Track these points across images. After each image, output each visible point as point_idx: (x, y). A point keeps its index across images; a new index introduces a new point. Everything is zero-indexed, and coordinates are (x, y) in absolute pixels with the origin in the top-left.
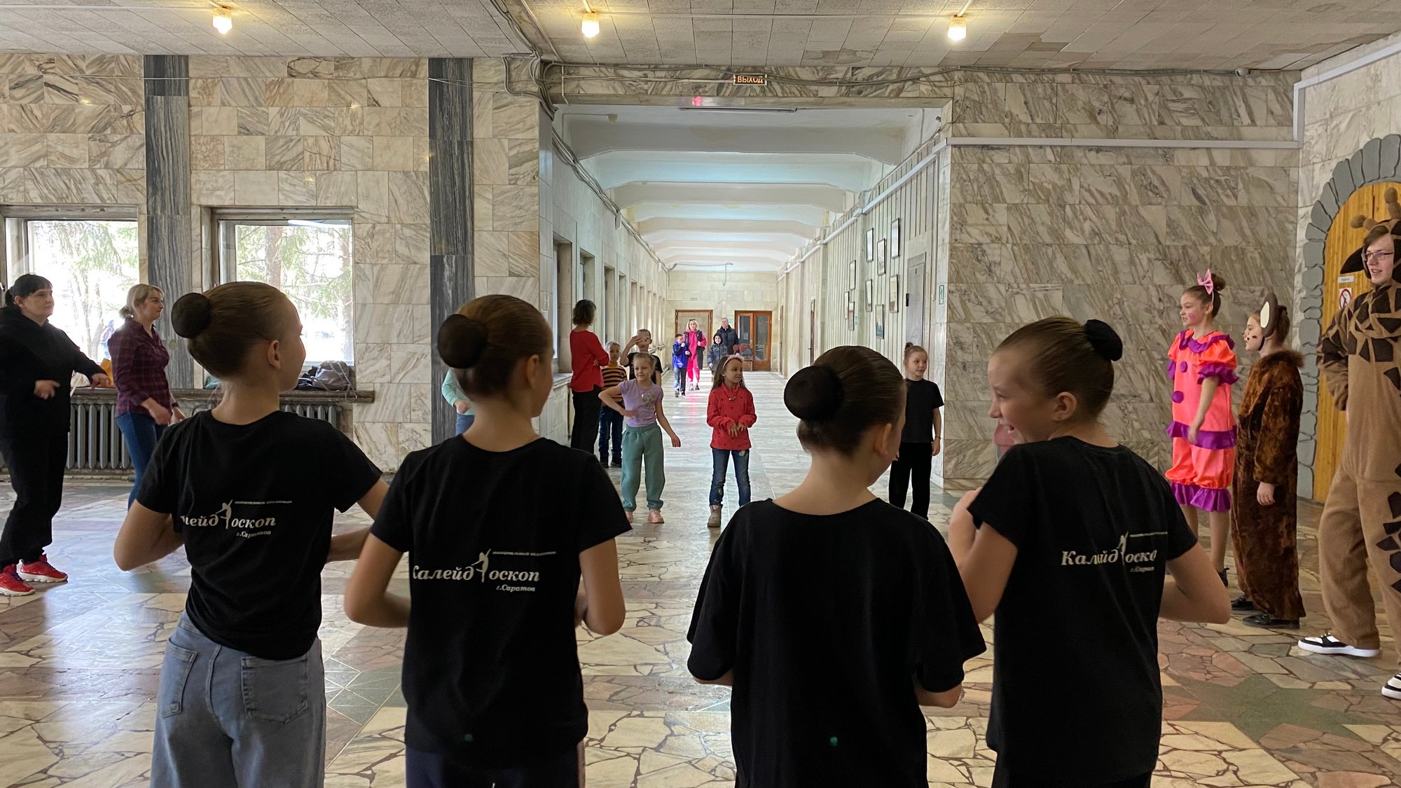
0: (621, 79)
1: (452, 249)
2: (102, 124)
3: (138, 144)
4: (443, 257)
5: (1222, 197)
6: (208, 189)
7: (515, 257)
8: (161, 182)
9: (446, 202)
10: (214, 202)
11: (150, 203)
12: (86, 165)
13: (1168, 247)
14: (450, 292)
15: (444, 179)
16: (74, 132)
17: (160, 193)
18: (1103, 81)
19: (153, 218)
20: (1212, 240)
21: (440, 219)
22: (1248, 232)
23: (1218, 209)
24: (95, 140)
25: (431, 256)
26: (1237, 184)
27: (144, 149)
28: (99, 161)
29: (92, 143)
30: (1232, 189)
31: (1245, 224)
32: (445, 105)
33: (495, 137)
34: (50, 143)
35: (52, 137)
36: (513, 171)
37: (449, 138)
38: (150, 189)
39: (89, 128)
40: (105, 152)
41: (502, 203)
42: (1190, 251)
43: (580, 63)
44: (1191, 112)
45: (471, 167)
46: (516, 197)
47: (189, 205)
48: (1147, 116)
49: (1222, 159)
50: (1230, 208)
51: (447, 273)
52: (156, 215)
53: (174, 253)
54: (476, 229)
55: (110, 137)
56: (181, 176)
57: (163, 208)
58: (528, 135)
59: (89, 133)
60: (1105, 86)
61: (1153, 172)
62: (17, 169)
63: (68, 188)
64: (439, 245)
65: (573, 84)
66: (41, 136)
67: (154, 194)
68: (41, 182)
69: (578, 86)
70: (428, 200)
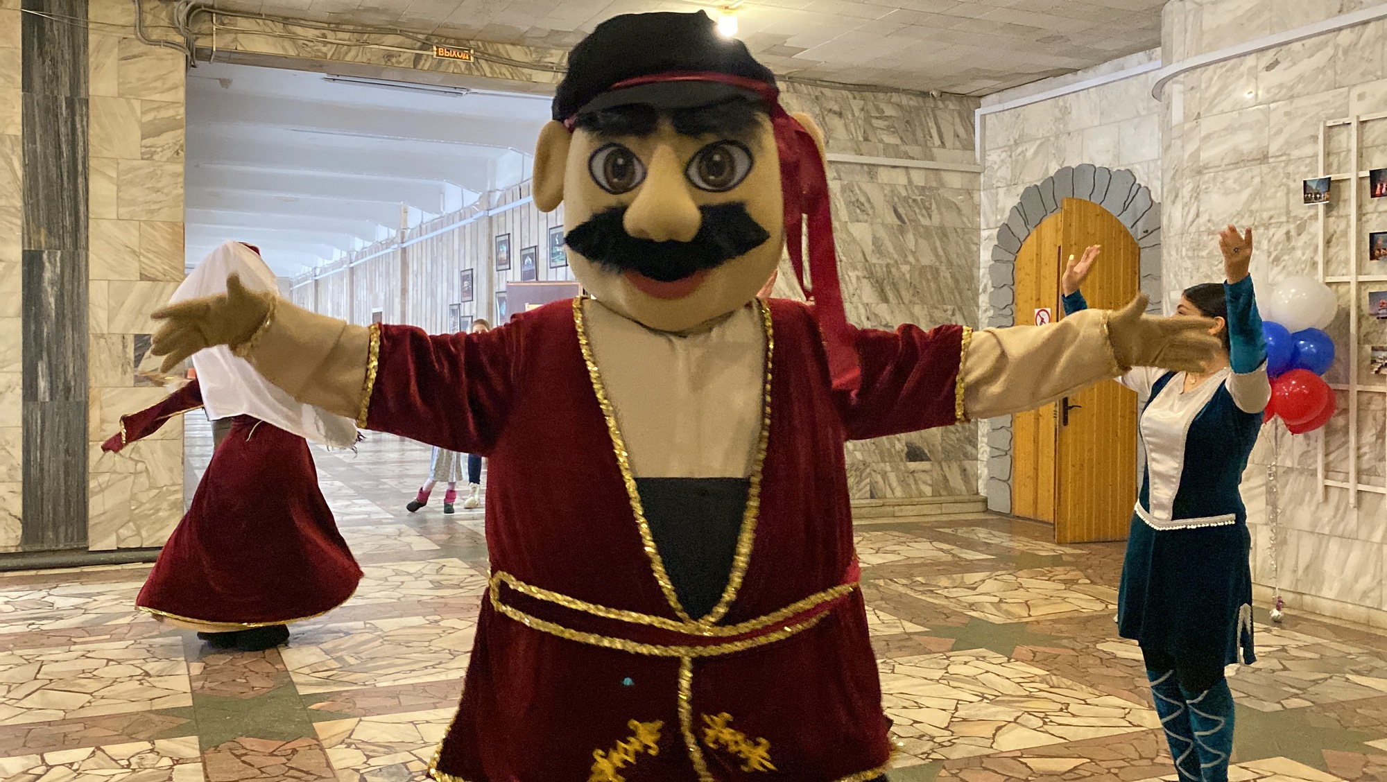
0: (293, 38)
1: (55, 242)
4: (42, 252)
5: (920, 217)
7: (150, 256)
9: (48, 179)
13: (874, 265)
14: (52, 300)
15: (45, 147)
18: (816, 92)
20: (911, 259)
21: (38, 201)
22: (941, 252)
23: (915, 229)
25: (24, 251)
26: (931, 204)
30: (927, 209)
31: (938, 244)
32: (47, 47)
33: (120, 95)
36: (148, 141)
37: (52, 92)
41: (131, 183)
42: (893, 270)
43: (239, 12)
44: (891, 129)
45: (85, 133)
46: (151, 175)
48: (853, 131)
49: (918, 178)
50: (926, 228)
51: (48, 275)
54: (90, 215)
58: (168, 97)
60: (817, 98)
61: (860, 189)
64: (36, 238)
65: (229, 38)
69: (235, 40)
70: (20, 173)
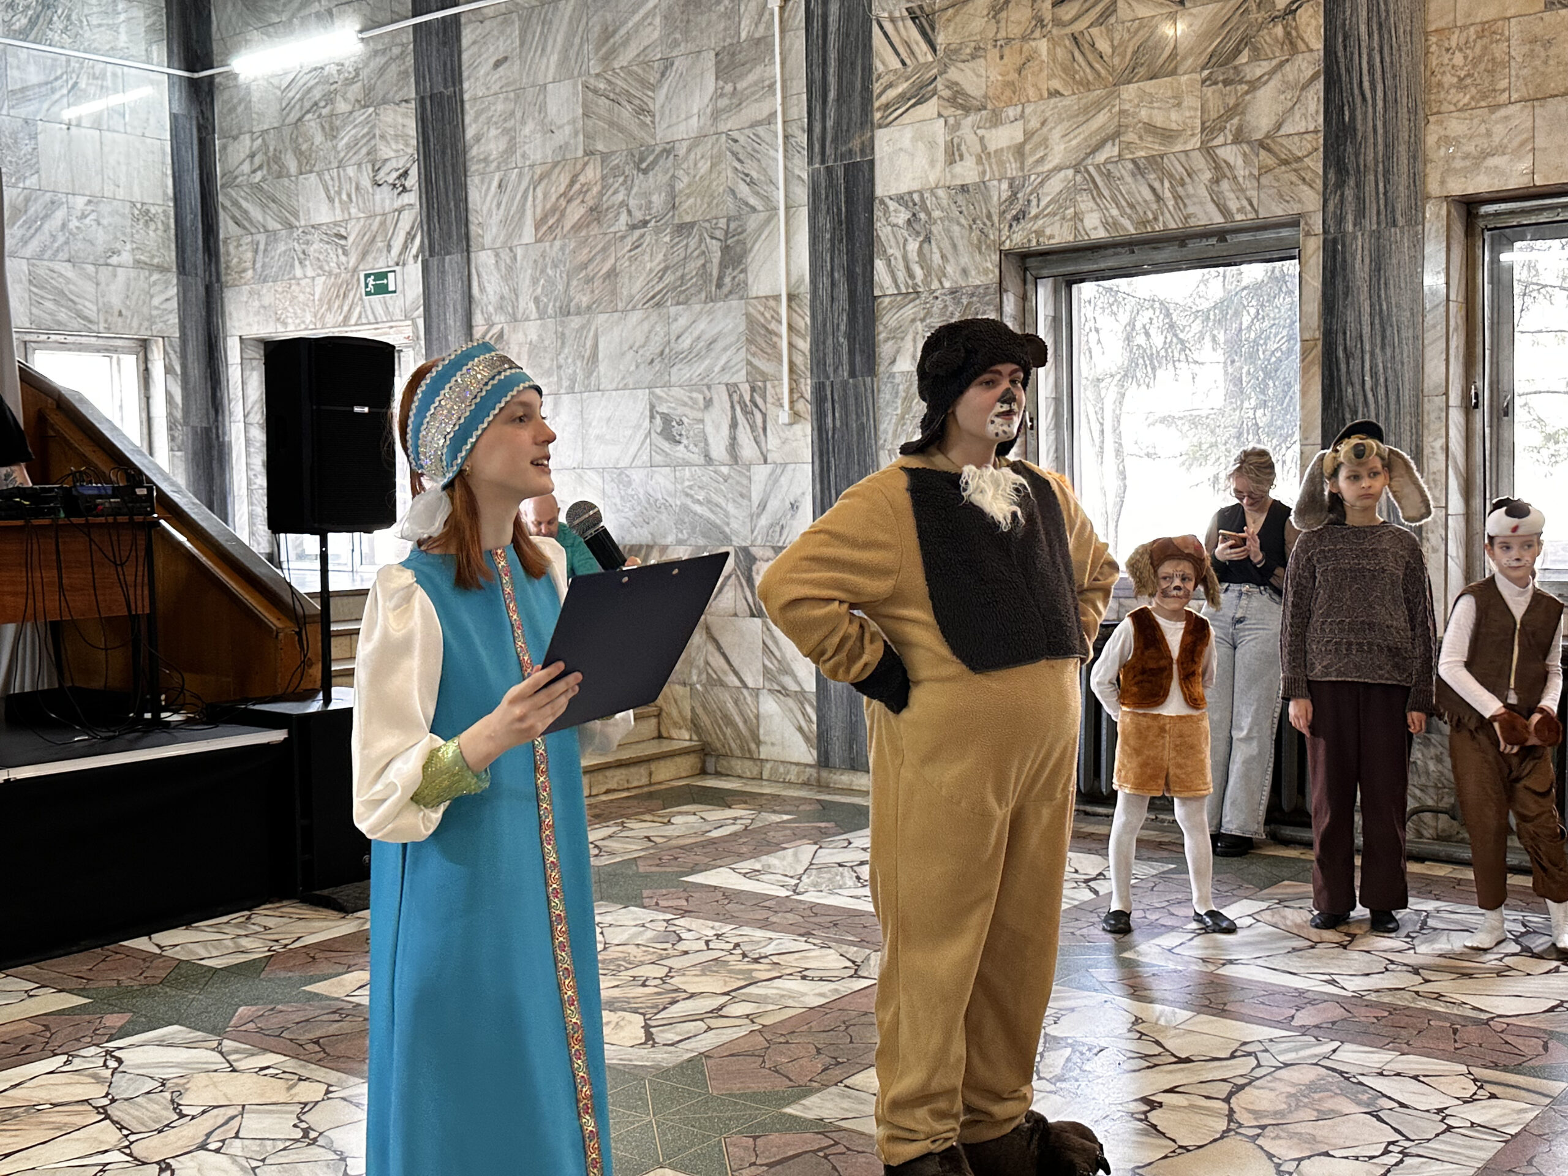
2: (1231, 45)
3: (1310, 73)
6: (1466, 156)
8: (1357, 155)
10: (1480, 184)
11: (1331, 207)
12: (1195, 142)
16: (1173, 73)
17: (1352, 183)
19: (1335, 241)
24: (1216, 83)
27: (1320, 85)
28: (1222, 129)
29: (1209, 91)
34: (1126, 107)
35: (1129, 92)
38: (1332, 176)
39: (1204, 58)
40: (1237, 105)
47: (1418, 197)
52: (1344, 234)
53: (1382, 320)
55: (1247, 69)
56: (1404, 135)
57: (1361, 213)
59: (1203, 69)
62: (1062, 174)
63: (1159, 198)
66: (1108, 96)
67: (1340, 185)
68: (1106, 193)
